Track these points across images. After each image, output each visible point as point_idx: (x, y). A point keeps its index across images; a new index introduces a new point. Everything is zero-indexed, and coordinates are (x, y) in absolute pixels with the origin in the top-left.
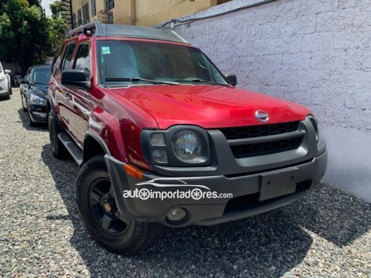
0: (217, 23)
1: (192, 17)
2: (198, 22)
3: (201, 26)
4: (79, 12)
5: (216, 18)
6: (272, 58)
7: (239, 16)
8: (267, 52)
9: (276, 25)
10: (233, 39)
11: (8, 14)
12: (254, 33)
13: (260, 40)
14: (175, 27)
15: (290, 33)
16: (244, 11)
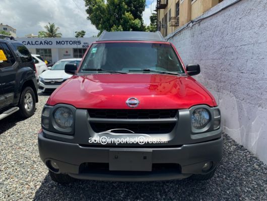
0: (214, 20)
1: (202, 17)
2: (204, 21)
3: (206, 24)
4: (163, 19)
5: (214, 17)
6: (246, 48)
7: (227, 13)
8: (243, 43)
9: (251, 17)
10: (222, 33)
11: (122, 26)
12: (235, 26)
13: (239, 32)
14: (193, 26)
15: (260, 24)
16: (230, 8)
